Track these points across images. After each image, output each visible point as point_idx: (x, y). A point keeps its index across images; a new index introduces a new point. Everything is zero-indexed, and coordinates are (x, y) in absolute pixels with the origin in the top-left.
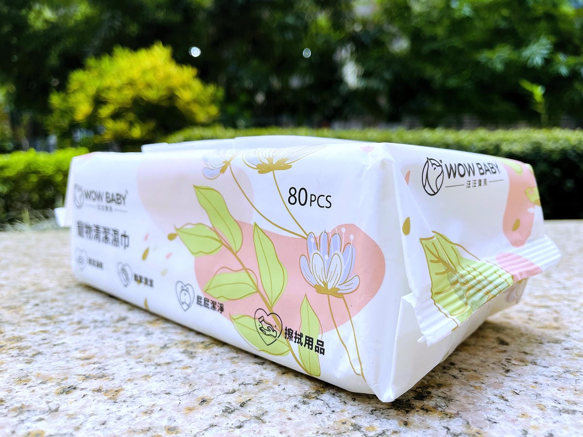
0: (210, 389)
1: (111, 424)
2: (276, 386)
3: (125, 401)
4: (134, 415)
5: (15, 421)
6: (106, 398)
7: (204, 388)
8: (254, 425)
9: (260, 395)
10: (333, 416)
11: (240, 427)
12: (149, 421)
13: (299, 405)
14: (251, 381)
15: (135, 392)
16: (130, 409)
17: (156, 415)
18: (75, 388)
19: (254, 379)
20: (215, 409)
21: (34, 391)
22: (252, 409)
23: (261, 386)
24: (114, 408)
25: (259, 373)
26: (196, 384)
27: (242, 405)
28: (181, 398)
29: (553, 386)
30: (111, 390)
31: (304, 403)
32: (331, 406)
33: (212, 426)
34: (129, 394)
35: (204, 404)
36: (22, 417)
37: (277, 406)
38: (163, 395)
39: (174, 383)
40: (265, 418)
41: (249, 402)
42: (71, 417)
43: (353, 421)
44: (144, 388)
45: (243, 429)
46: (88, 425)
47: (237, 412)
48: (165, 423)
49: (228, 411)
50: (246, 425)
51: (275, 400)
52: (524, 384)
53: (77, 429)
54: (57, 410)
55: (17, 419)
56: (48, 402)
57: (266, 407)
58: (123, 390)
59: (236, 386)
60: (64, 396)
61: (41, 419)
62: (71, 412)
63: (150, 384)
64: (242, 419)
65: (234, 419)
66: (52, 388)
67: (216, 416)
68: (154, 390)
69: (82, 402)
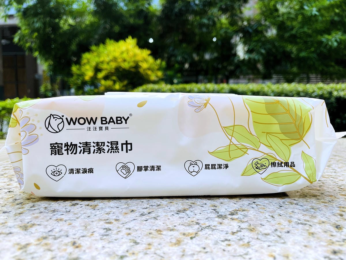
0: (136, 207)
1: (92, 217)
2: (166, 207)
3: (98, 210)
4: (102, 214)
5: (52, 215)
6: (91, 208)
7: (134, 206)
8: (153, 220)
9: (157, 210)
10: (189, 219)
11: (146, 221)
12: (108, 217)
13: (175, 214)
14: (156, 205)
15: (104, 206)
16: (100, 212)
17: (111, 215)
18: (78, 204)
19: (157, 204)
20: (137, 214)
21: (60, 204)
22: (153, 215)
23: (159, 207)
24: (94, 212)
25: (160, 202)
26: (130, 205)
27: (149, 213)
28: (123, 209)
29: (301, 213)
30: (93, 205)
31: (177, 214)
32: (189, 215)
33: (134, 220)
34: (101, 207)
35: (133, 212)
36: (54, 213)
37: (164, 214)
38: (115, 208)
39: (121, 204)
40: (158, 218)
41: (152, 212)
42: (75, 214)
43: (197, 221)
44: (108, 205)
45: (147, 221)
46: (82, 217)
47: (146, 215)
48: (114, 217)
49: (142, 215)
50: (149, 221)
51: (164, 212)
52: (286, 212)
53: (78, 218)
54: (69, 211)
55: (52, 214)
56: (66, 209)
57: (159, 214)
58: (98, 205)
59: (148, 206)
60: (73, 207)
61: (62, 215)
62: (75, 212)
63: (110, 204)
64: (148, 218)
65: (144, 218)
66: (68, 204)
67: (137, 216)
68: (111, 206)
69: (80, 209)
